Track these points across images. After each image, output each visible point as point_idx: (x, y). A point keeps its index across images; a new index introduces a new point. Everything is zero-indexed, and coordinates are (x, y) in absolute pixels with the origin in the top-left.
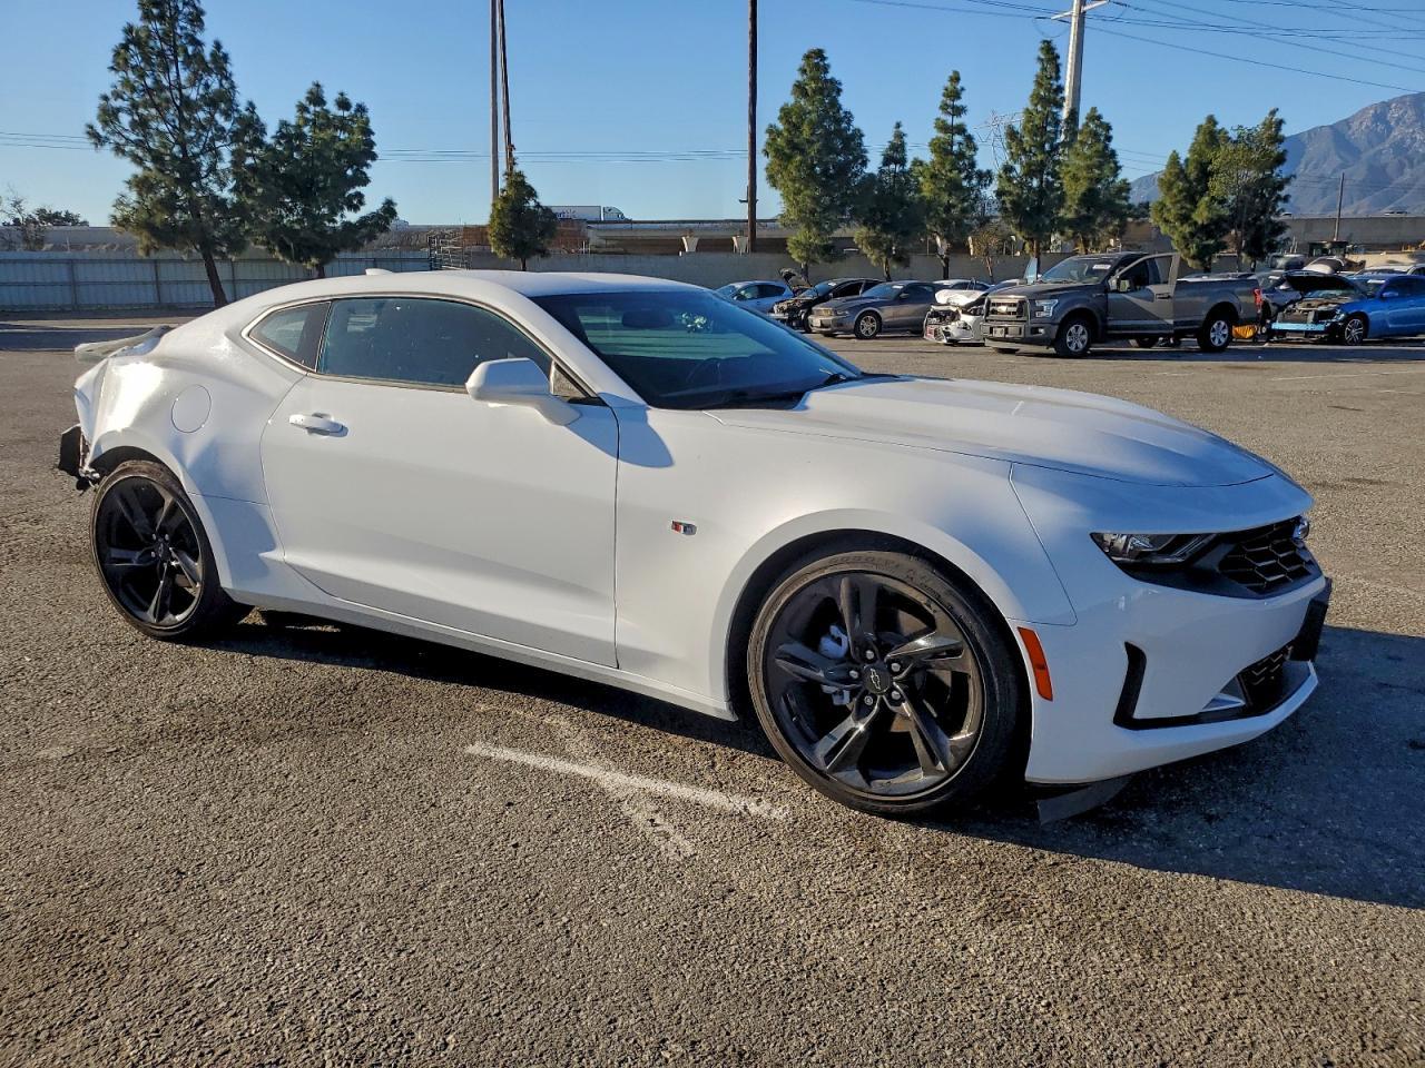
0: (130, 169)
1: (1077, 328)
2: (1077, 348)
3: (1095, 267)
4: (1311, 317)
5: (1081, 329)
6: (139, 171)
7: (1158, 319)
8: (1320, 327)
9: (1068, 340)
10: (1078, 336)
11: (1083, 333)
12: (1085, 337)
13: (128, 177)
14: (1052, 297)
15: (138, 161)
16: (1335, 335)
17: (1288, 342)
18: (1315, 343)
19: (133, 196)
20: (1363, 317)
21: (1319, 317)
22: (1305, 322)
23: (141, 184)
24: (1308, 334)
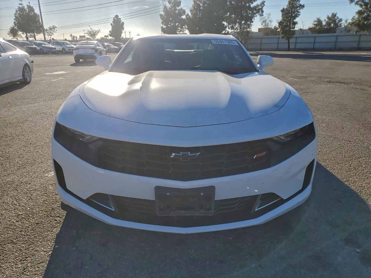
0: (358, 8)
6: (360, 9)
13: (357, 11)
15: (361, 6)
19: (357, 16)
23: (360, 13)
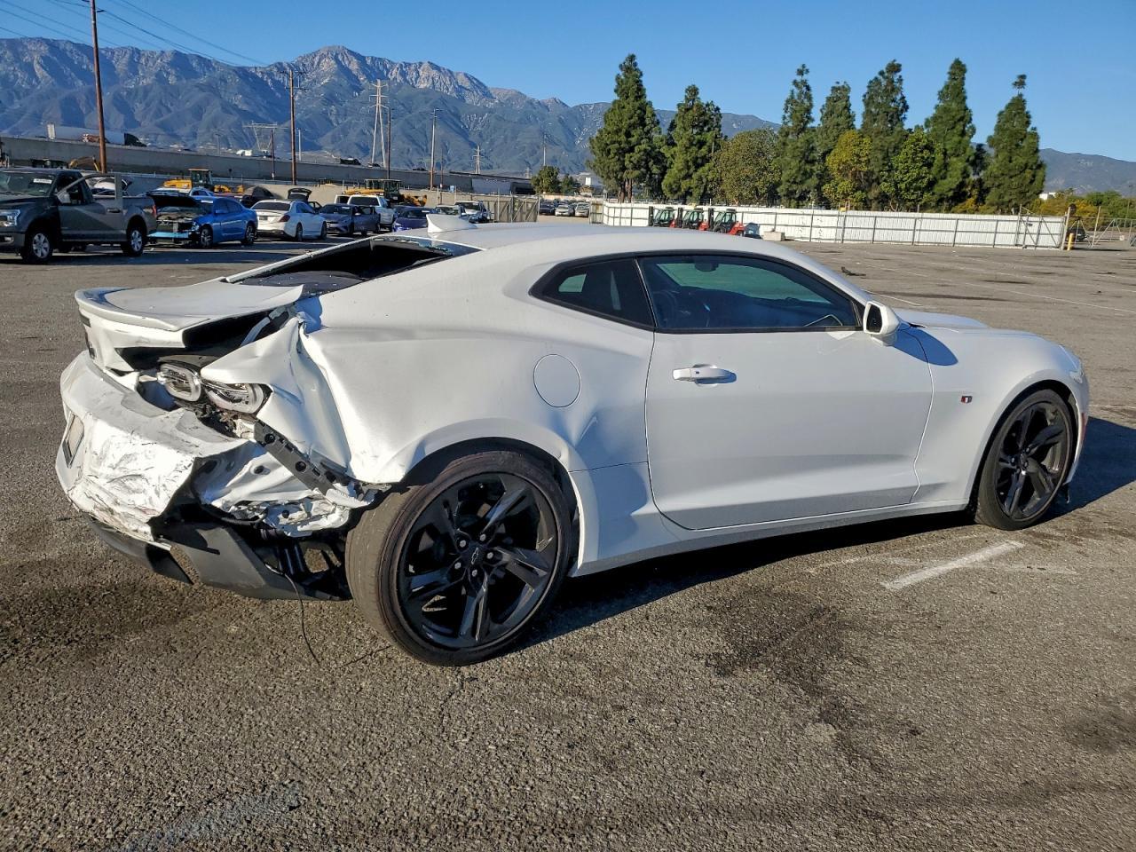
1: (39, 237)
2: (42, 254)
3: (35, 181)
4: (176, 227)
5: (43, 238)
7: (111, 229)
8: (185, 236)
9: (34, 248)
10: (41, 244)
11: (45, 242)
12: (47, 245)
14: (14, 208)
16: (195, 241)
17: (160, 246)
18: (182, 247)
20: (208, 227)
21: (182, 227)
22: (171, 231)
24: (177, 240)
